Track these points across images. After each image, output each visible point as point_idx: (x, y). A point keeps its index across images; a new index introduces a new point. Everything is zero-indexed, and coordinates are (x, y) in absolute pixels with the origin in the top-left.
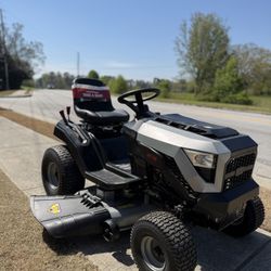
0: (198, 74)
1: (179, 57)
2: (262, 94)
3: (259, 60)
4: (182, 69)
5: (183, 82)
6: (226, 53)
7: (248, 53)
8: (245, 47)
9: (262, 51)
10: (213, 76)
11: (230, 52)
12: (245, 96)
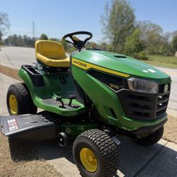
0: (115, 39)
1: (103, 27)
2: (154, 53)
3: (153, 32)
4: (104, 36)
5: (104, 44)
6: (132, 26)
7: (146, 27)
8: (145, 23)
9: (154, 26)
10: (124, 41)
11: (135, 26)
12: (144, 54)
